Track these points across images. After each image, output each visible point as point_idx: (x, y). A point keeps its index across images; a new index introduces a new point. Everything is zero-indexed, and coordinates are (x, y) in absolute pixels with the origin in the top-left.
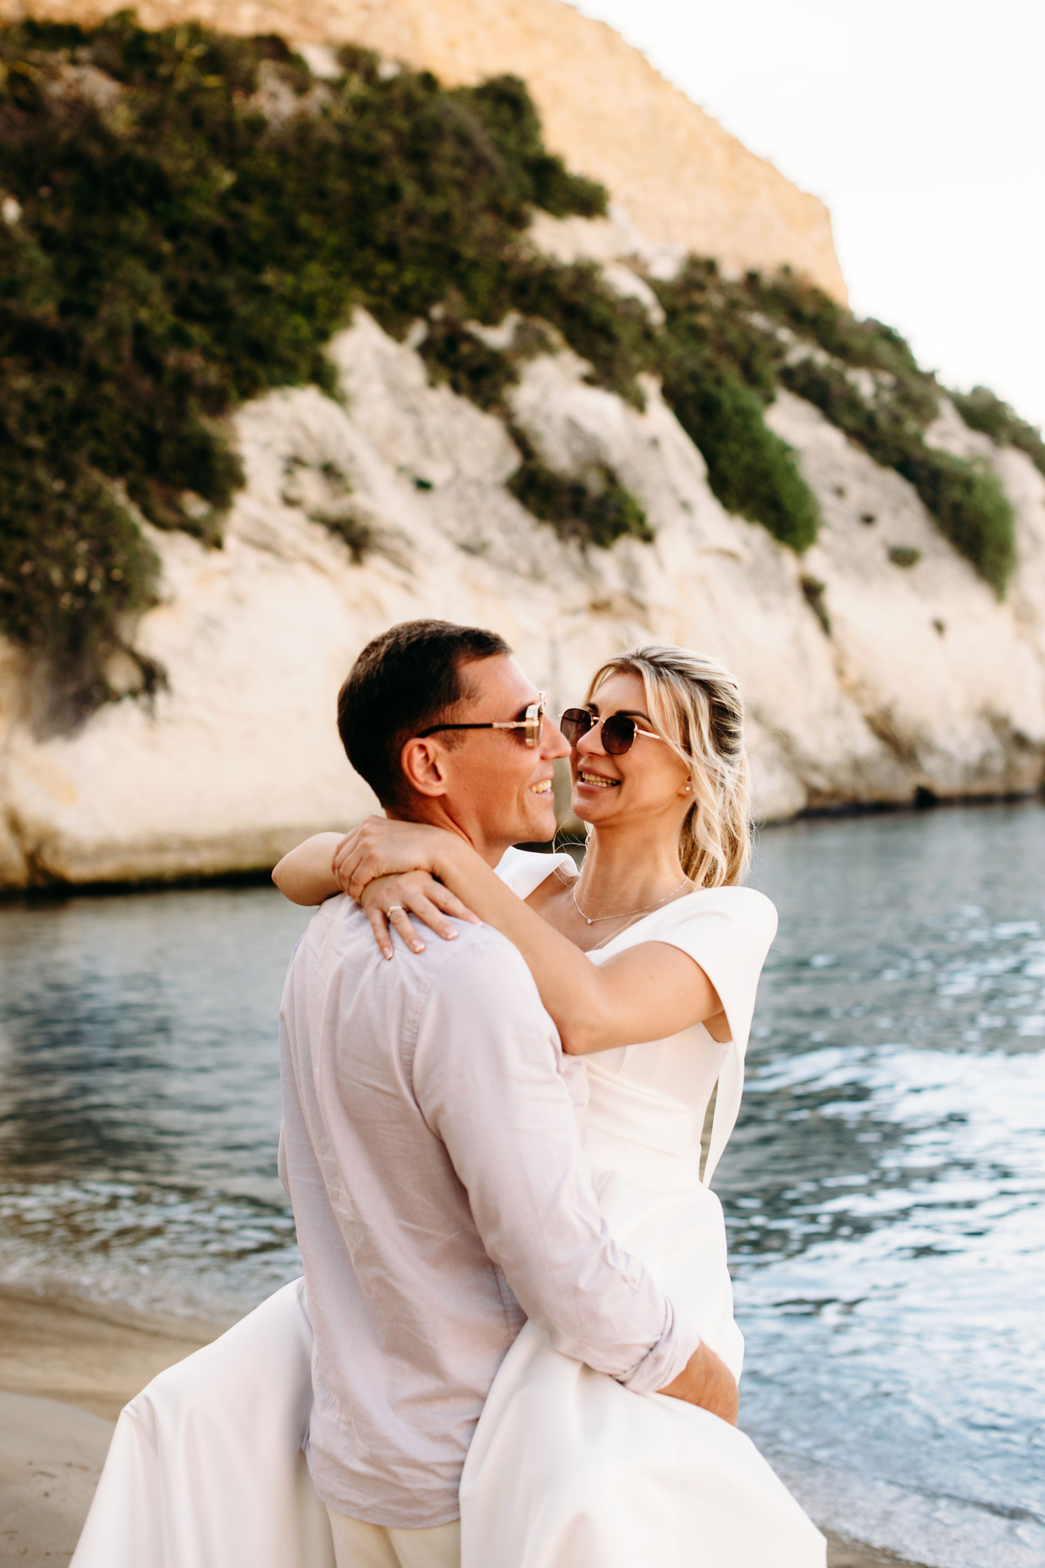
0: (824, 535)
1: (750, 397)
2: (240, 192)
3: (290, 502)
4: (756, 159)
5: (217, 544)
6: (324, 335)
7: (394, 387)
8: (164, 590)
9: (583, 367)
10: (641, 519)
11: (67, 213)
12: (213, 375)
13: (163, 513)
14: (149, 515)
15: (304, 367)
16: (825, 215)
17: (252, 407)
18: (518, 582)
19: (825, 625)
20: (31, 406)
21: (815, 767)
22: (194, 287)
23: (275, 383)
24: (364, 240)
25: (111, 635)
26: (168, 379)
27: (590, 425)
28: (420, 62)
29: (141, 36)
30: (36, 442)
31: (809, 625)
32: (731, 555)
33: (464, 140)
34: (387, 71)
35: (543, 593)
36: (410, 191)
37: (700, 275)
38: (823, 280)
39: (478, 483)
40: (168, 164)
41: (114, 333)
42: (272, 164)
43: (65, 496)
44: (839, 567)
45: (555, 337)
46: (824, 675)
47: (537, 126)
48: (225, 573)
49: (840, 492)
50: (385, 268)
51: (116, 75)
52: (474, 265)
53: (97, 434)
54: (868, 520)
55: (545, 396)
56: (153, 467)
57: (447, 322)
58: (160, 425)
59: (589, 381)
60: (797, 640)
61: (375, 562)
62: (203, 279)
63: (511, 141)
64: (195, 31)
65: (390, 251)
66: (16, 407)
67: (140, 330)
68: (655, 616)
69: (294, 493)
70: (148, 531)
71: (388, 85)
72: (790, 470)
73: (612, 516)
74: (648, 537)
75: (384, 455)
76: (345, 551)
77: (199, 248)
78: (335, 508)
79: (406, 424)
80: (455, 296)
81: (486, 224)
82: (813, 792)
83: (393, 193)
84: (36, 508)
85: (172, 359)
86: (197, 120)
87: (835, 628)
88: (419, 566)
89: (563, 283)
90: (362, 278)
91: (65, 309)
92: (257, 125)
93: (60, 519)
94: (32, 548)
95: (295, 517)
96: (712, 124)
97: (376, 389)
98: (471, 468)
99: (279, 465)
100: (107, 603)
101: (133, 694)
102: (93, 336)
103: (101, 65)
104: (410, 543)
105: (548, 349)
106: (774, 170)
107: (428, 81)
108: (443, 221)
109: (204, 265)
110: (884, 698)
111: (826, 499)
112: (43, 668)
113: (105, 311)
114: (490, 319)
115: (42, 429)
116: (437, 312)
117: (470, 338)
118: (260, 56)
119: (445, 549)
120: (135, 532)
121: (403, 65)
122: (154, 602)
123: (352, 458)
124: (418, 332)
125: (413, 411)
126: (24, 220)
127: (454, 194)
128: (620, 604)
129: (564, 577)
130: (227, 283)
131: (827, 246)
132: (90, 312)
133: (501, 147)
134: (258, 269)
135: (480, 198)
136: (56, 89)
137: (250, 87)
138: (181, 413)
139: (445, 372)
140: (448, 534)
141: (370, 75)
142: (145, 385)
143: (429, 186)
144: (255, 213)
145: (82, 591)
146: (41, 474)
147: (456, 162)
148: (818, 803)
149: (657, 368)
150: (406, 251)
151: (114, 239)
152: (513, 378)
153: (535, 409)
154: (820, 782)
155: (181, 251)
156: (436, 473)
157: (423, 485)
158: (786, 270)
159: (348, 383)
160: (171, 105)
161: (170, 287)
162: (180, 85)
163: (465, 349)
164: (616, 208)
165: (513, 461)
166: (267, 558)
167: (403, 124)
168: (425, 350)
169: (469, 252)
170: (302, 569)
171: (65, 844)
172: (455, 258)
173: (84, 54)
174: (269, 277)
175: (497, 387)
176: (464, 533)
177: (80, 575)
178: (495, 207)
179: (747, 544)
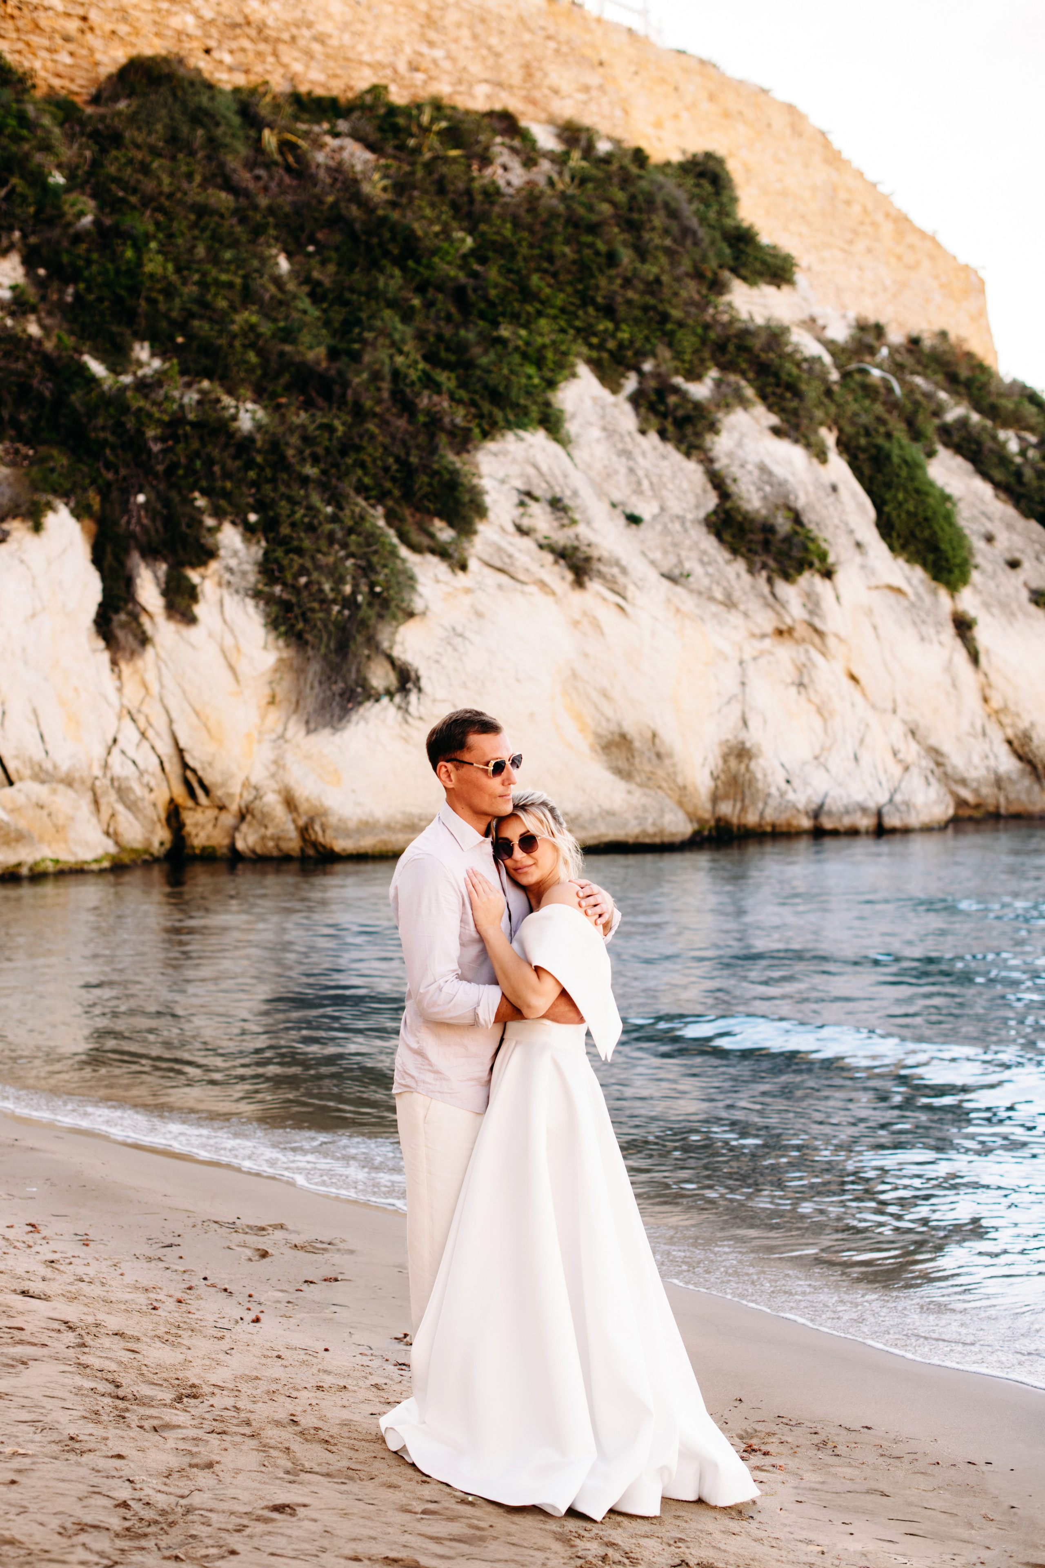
0: (975, 576)
1: (915, 451)
2: (479, 254)
3: (522, 531)
4: (922, 234)
5: (464, 567)
6: (551, 384)
7: (609, 432)
8: (418, 605)
9: (774, 420)
10: (823, 556)
11: (332, 268)
12: (460, 417)
13: (416, 537)
14: (404, 538)
15: (535, 412)
16: (980, 288)
17: (491, 446)
18: (714, 608)
19: (974, 657)
20: (306, 440)
21: (963, 782)
22: (440, 337)
23: (510, 426)
24: (586, 300)
25: (372, 642)
26: (422, 418)
27: (780, 471)
28: (632, 141)
29: (393, 110)
30: (311, 471)
31: (961, 656)
32: (898, 591)
33: (673, 213)
34: (603, 147)
35: (734, 618)
36: (626, 256)
37: (870, 339)
38: (975, 346)
39: (681, 519)
40: (418, 228)
41: (376, 376)
42: (507, 230)
43: (334, 518)
44: (987, 606)
45: (749, 392)
46: (973, 700)
47: (734, 200)
48: (468, 591)
49: (990, 539)
50: (606, 325)
51: (371, 147)
52: (681, 324)
53: (362, 465)
54: (1014, 564)
55: (740, 444)
56: (408, 496)
57: (657, 375)
58: (414, 460)
59: (777, 431)
60: (949, 668)
61: (594, 586)
62: (448, 332)
63: (712, 215)
64: (437, 106)
65: (609, 311)
66: (294, 440)
67: (396, 375)
68: (831, 641)
69: (526, 523)
70: (404, 552)
71: (607, 160)
72: (948, 517)
73: (796, 553)
74: (828, 574)
75: (601, 494)
76: (570, 576)
77: (444, 304)
78: (562, 538)
79: (621, 465)
80: (665, 353)
81: (691, 289)
82: (961, 803)
83: (612, 258)
84: (311, 528)
85: (424, 402)
86: (441, 187)
87: (983, 659)
88: (631, 592)
89: (757, 343)
90: (585, 333)
91: (333, 354)
92: (492, 193)
93: (331, 539)
94: (309, 564)
95: (527, 543)
96: (883, 200)
97: (596, 433)
98: (675, 506)
99: (515, 498)
100: (370, 613)
101: (390, 694)
102: (359, 379)
103: (357, 136)
104: (624, 571)
105: (744, 403)
106: (938, 245)
107: (639, 157)
108: (654, 286)
109: (449, 318)
110: (1023, 724)
111: (979, 544)
112: (315, 667)
113: (367, 358)
114: (694, 376)
115: (316, 460)
116: (647, 366)
117: (676, 390)
118: (496, 132)
119: (653, 576)
120: (394, 553)
121: (617, 142)
122: (411, 615)
123: (575, 493)
124: (631, 383)
125: (626, 453)
126: (293, 273)
127: (664, 260)
128: (801, 631)
129: (753, 605)
130: (469, 335)
131: (980, 315)
132: (355, 357)
133: (703, 220)
134: (496, 324)
135: (686, 265)
136: (320, 157)
137: (486, 160)
138: (433, 450)
139: (654, 420)
140: (653, 563)
141: (588, 151)
142: (401, 423)
143: (642, 253)
144: (493, 273)
145: (349, 602)
146: (316, 499)
147: (666, 232)
148: (966, 812)
149: (835, 423)
150: (622, 311)
151: (372, 293)
152: (713, 428)
153: (730, 455)
154: (966, 794)
155: (429, 304)
156: (645, 509)
157: (634, 520)
158: (943, 335)
159: (571, 427)
160: (420, 173)
161: (421, 336)
162: (427, 156)
163: (672, 399)
164: (800, 277)
165: (712, 501)
166: (503, 579)
167: (620, 196)
168: (635, 400)
169: (676, 313)
170: (532, 589)
171: (333, 820)
172: (665, 317)
173: (343, 125)
174: (505, 332)
175: (698, 435)
176: (667, 564)
177: (348, 589)
178: (698, 275)
179: (908, 580)
